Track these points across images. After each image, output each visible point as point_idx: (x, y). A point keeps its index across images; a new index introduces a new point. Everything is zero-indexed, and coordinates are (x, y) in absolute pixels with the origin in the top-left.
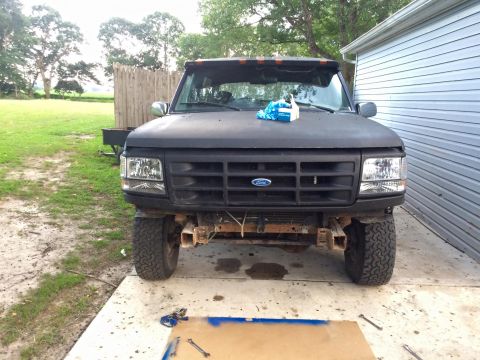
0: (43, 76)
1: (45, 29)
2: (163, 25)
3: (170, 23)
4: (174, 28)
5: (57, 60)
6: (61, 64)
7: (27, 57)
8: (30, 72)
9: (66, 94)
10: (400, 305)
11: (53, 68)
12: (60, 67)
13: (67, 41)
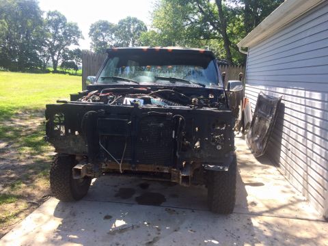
0: (53, 58)
1: (56, 28)
2: (132, 27)
3: (136, 25)
4: (139, 28)
5: (62, 48)
6: (65, 51)
7: (43, 45)
8: (44, 56)
9: (67, 71)
10: (238, 230)
11: (59, 53)
12: (64, 53)
13: (69, 35)
